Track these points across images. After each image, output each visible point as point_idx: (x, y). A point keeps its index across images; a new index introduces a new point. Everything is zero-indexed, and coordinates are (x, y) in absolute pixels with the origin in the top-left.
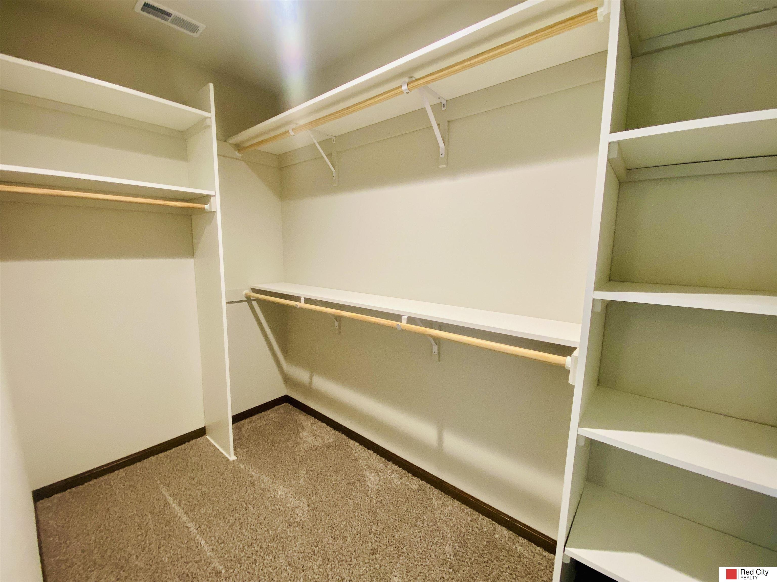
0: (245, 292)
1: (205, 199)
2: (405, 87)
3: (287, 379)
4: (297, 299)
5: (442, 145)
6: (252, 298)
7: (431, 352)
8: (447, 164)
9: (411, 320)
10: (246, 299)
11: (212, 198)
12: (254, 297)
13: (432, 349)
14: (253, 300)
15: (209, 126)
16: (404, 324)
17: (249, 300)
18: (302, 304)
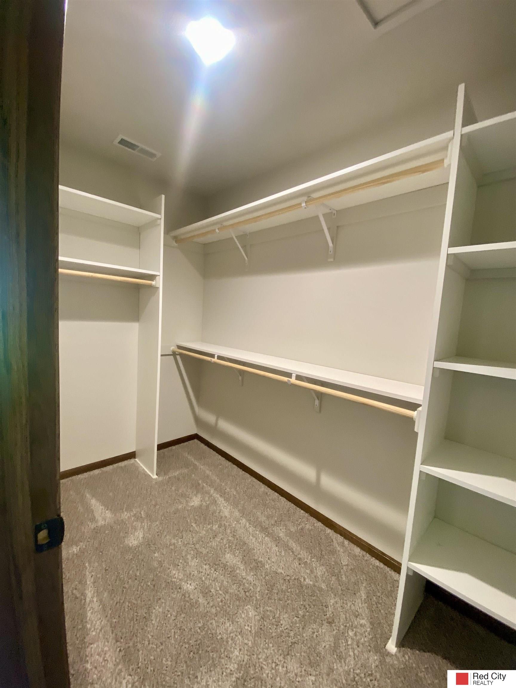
0: (172, 348)
1: (152, 277)
2: (304, 205)
3: (198, 420)
4: (212, 356)
5: (331, 244)
6: (177, 353)
7: (314, 404)
8: (334, 259)
9: (299, 377)
10: (172, 353)
11: (157, 277)
12: (179, 352)
13: (314, 402)
14: (178, 355)
15: (159, 225)
16: (293, 380)
17: (174, 354)
18: (215, 360)
